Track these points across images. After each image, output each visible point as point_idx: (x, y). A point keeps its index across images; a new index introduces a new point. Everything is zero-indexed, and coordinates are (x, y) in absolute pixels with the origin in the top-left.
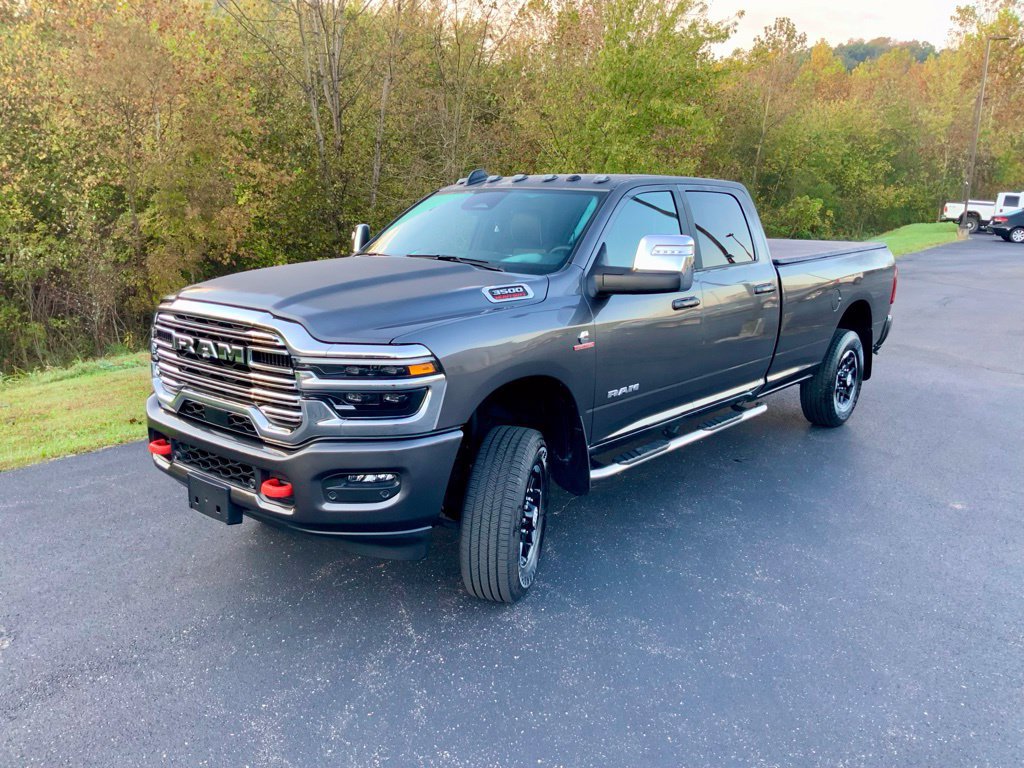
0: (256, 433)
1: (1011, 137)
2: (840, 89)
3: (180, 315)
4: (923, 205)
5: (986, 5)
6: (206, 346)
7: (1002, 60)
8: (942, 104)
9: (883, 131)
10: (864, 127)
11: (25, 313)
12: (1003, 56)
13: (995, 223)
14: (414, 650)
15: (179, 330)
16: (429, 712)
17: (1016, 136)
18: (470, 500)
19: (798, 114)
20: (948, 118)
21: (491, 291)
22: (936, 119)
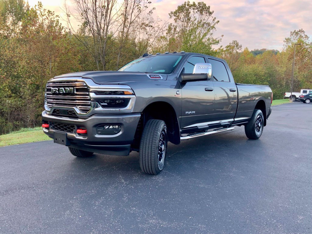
0: (76, 115)
1: (303, 75)
2: (253, 61)
3: (54, 82)
4: (278, 95)
5: (294, 38)
6: (62, 90)
7: (299, 53)
8: (282, 65)
9: (266, 73)
10: (260, 72)
11: (7, 121)
12: (299, 52)
13: (300, 98)
14: (124, 185)
15: (53, 87)
16: (129, 199)
17: (305, 74)
18: (143, 138)
19: (240, 68)
20: (285, 69)
21: (150, 76)
22: (281, 70)
